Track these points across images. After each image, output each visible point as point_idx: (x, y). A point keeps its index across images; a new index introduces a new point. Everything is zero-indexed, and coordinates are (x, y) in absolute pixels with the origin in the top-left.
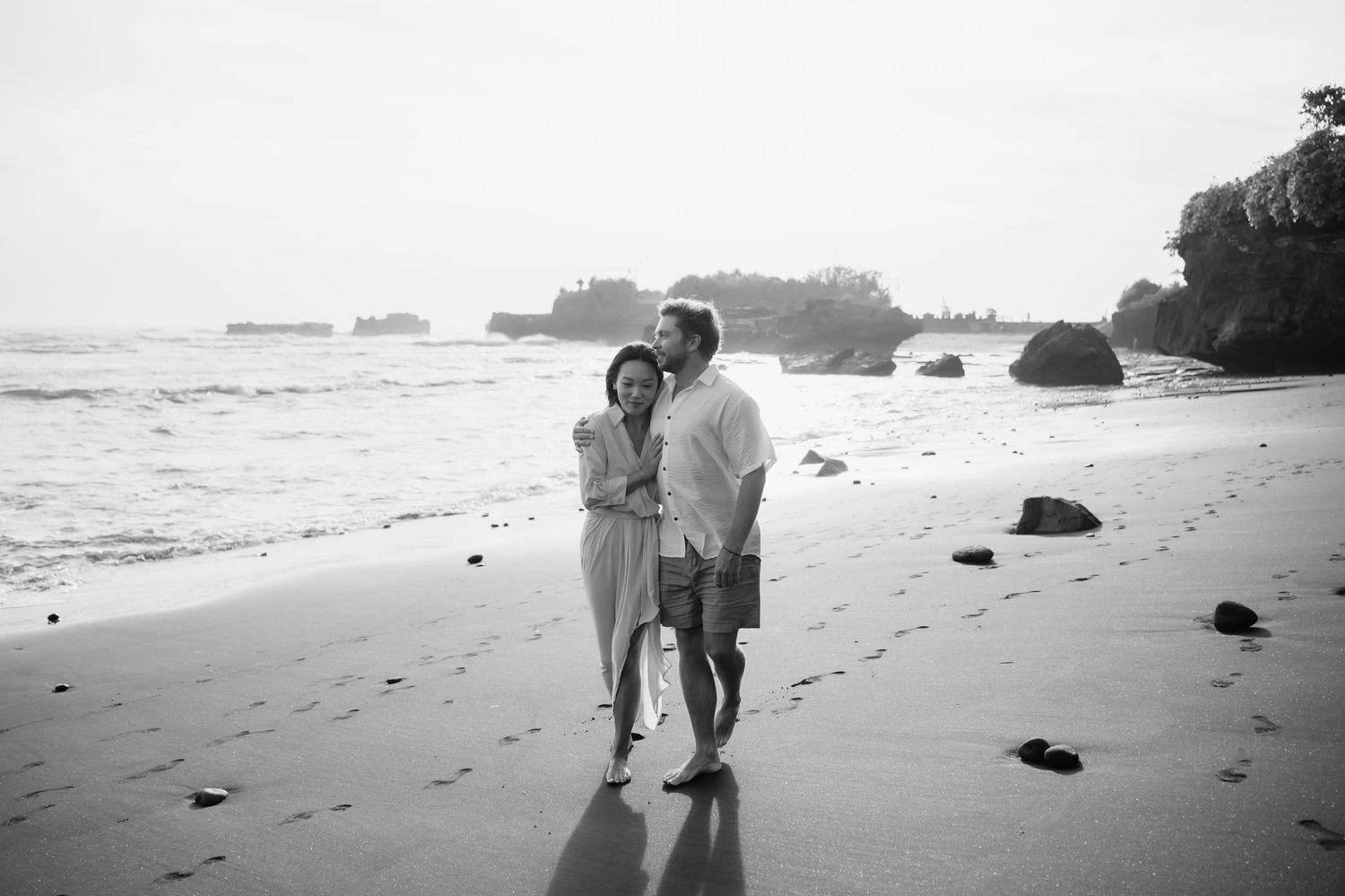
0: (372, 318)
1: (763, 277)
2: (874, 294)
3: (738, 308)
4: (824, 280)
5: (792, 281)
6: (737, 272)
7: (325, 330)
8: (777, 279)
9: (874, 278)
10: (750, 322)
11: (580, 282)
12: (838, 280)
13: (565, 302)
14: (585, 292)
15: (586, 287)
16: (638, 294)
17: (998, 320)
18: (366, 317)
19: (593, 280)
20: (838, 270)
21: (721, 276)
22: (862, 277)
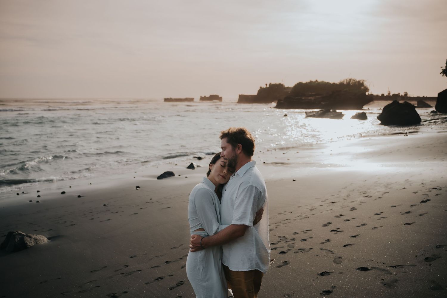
0: (205, 97)
1: (325, 82)
2: (362, 88)
3: (310, 93)
4: (345, 83)
5: (334, 84)
6: (316, 81)
7: (191, 100)
8: (329, 83)
9: (363, 82)
10: (312, 98)
11: (266, 85)
12: (350, 83)
13: (262, 91)
14: (268, 88)
15: (268, 86)
16: (285, 88)
17: (408, 96)
18: (203, 96)
19: (270, 84)
20: (350, 80)
21: (311, 82)
22: (359, 82)
